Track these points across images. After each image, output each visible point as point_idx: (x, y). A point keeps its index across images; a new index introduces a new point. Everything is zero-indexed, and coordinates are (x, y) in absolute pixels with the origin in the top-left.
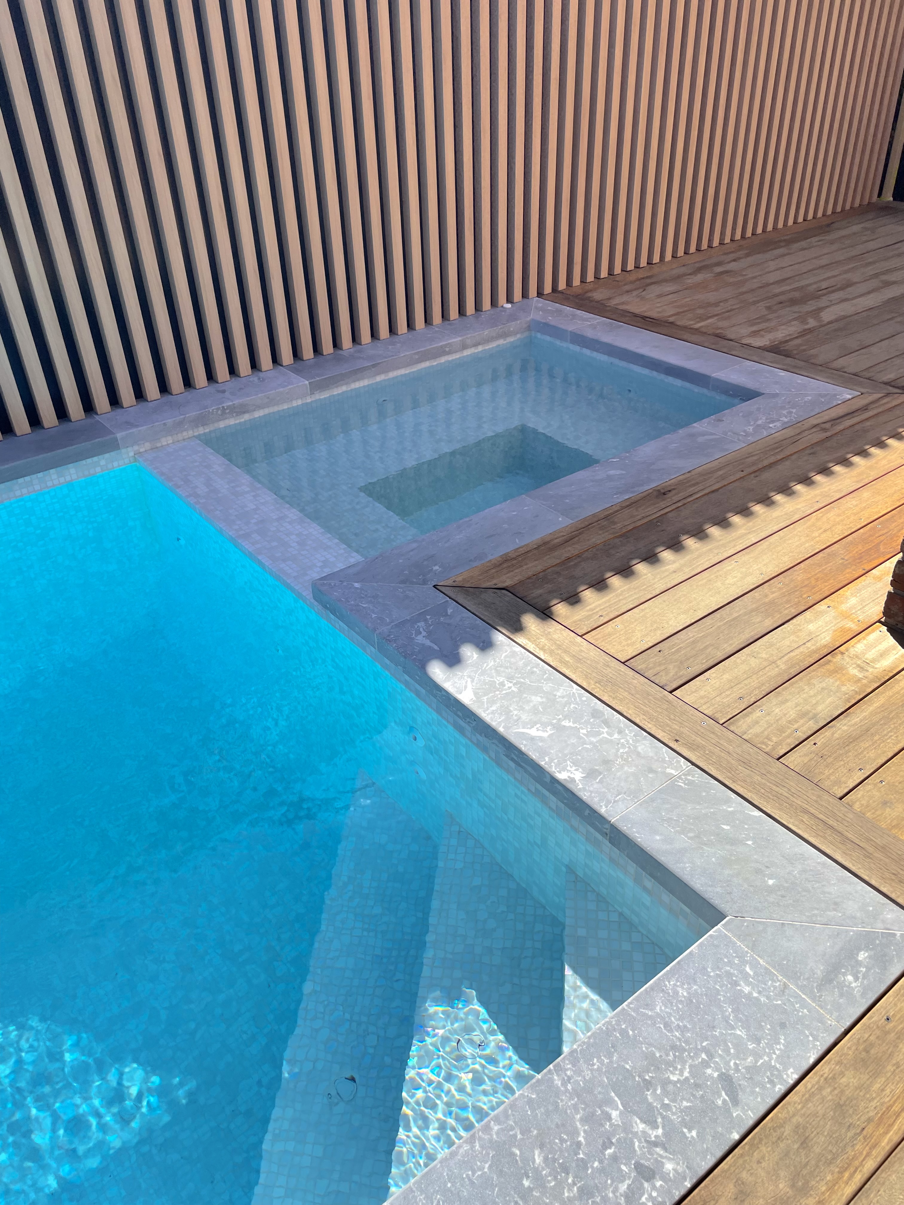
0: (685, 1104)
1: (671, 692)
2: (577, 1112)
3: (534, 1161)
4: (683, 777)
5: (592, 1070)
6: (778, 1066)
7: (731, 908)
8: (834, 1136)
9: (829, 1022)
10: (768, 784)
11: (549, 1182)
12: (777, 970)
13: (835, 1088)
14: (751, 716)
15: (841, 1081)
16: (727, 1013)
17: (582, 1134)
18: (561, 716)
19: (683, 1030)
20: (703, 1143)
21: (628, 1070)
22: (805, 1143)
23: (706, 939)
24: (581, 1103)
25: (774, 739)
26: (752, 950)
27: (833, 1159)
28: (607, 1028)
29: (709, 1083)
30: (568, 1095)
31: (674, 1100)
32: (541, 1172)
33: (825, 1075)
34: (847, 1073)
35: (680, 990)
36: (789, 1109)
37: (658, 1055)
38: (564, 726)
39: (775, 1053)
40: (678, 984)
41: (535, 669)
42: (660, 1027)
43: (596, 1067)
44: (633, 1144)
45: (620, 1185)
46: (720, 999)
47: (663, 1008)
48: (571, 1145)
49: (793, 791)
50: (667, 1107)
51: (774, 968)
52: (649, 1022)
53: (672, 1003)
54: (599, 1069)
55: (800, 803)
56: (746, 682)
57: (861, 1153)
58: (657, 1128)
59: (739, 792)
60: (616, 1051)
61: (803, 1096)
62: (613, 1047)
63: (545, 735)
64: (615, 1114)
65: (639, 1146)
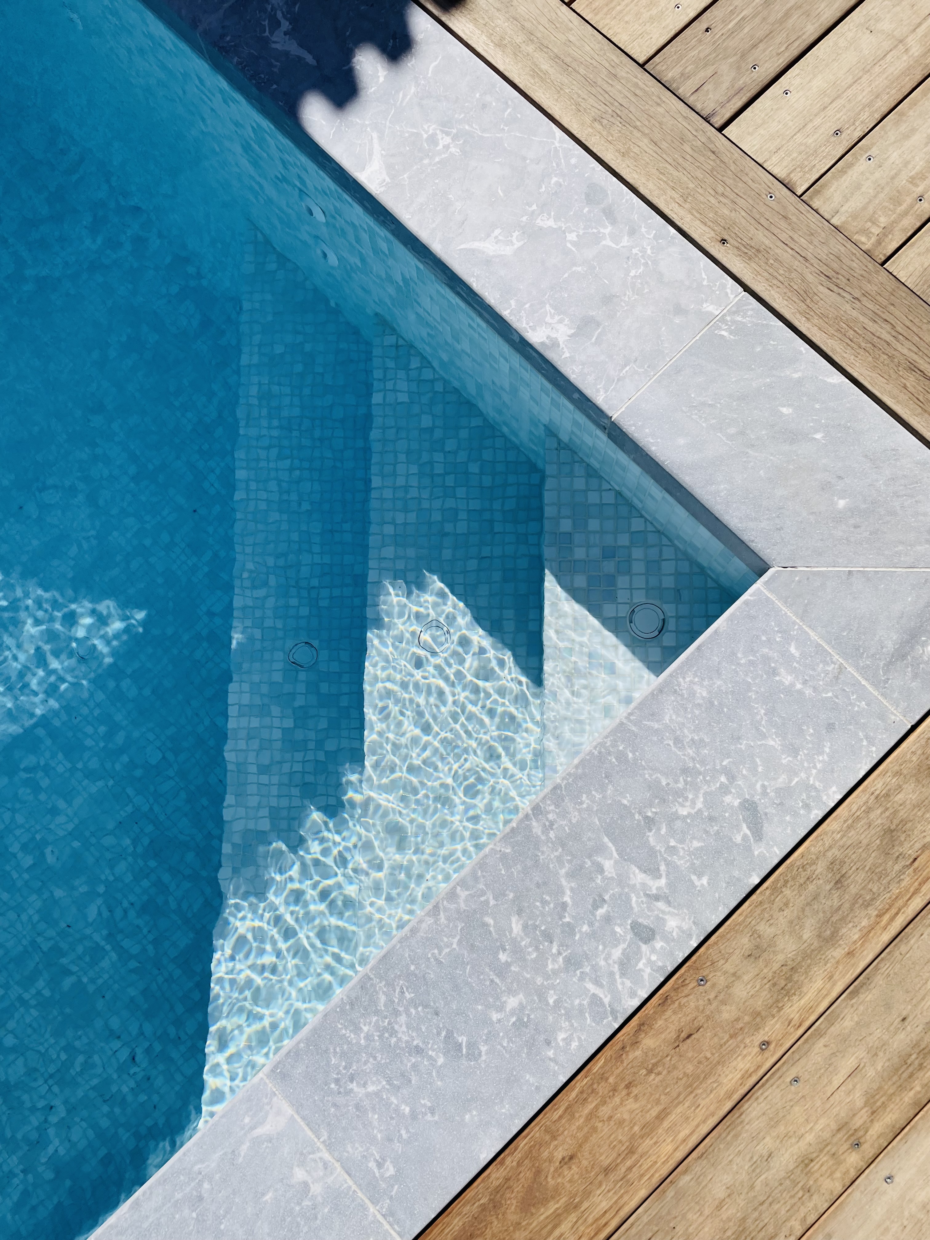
0: (696, 844)
1: (720, 129)
2: (562, 866)
3: (511, 931)
4: (728, 318)
5: (579, 811)
6: (817, 784)
7: (779, 554)
8: (877, 870)
9: (893, 717)
10: (862, 318)
11: (529, 953)
12: (833, 647)
13: (887, 809)
14: (850, 172)
15: (896, 799)
16: (759, 717)
17: (568, 892)
18: (534, 207)
19: (697, 744)
20: (715, 892)
21: (625, 806)
22: (839, 883)
23: (739, 608)
24: (567, 855)
25: (883, 221)
26: (802, 620)
27: (873, 899)
28: (600, 753)
29: (727, 815)
30: (550, 845)
31: (682, 841)
32: (520, 942)
33: (877, 792)
34: (905, 786)
35: (697, 688)
36: (825, 839)
37: (664, 783)
38: (541, 229)
39: (815, 767)
40: (696, 679)
41: (488, 98)
42: (668, 745)
43: (585, 806)
44: (629, 899)
45: (613, 951)
46: (750, 697)
47: (674, 717)
48: (555, 908)
49: (899, 329)
50: (672, 850)
51: (829, 643)
52: (655, 739)
53: (686, 709)
54: (589, 809)
55: (905, 351)
56: (850, 92)
57: (907, 891)
58: (659, 877)
59: (814, 339)
60: (610, 782)
61: (845, 821)
62: (607, 777)
63: (508, 251)
64: (608, 865)
65: (637, 901)
